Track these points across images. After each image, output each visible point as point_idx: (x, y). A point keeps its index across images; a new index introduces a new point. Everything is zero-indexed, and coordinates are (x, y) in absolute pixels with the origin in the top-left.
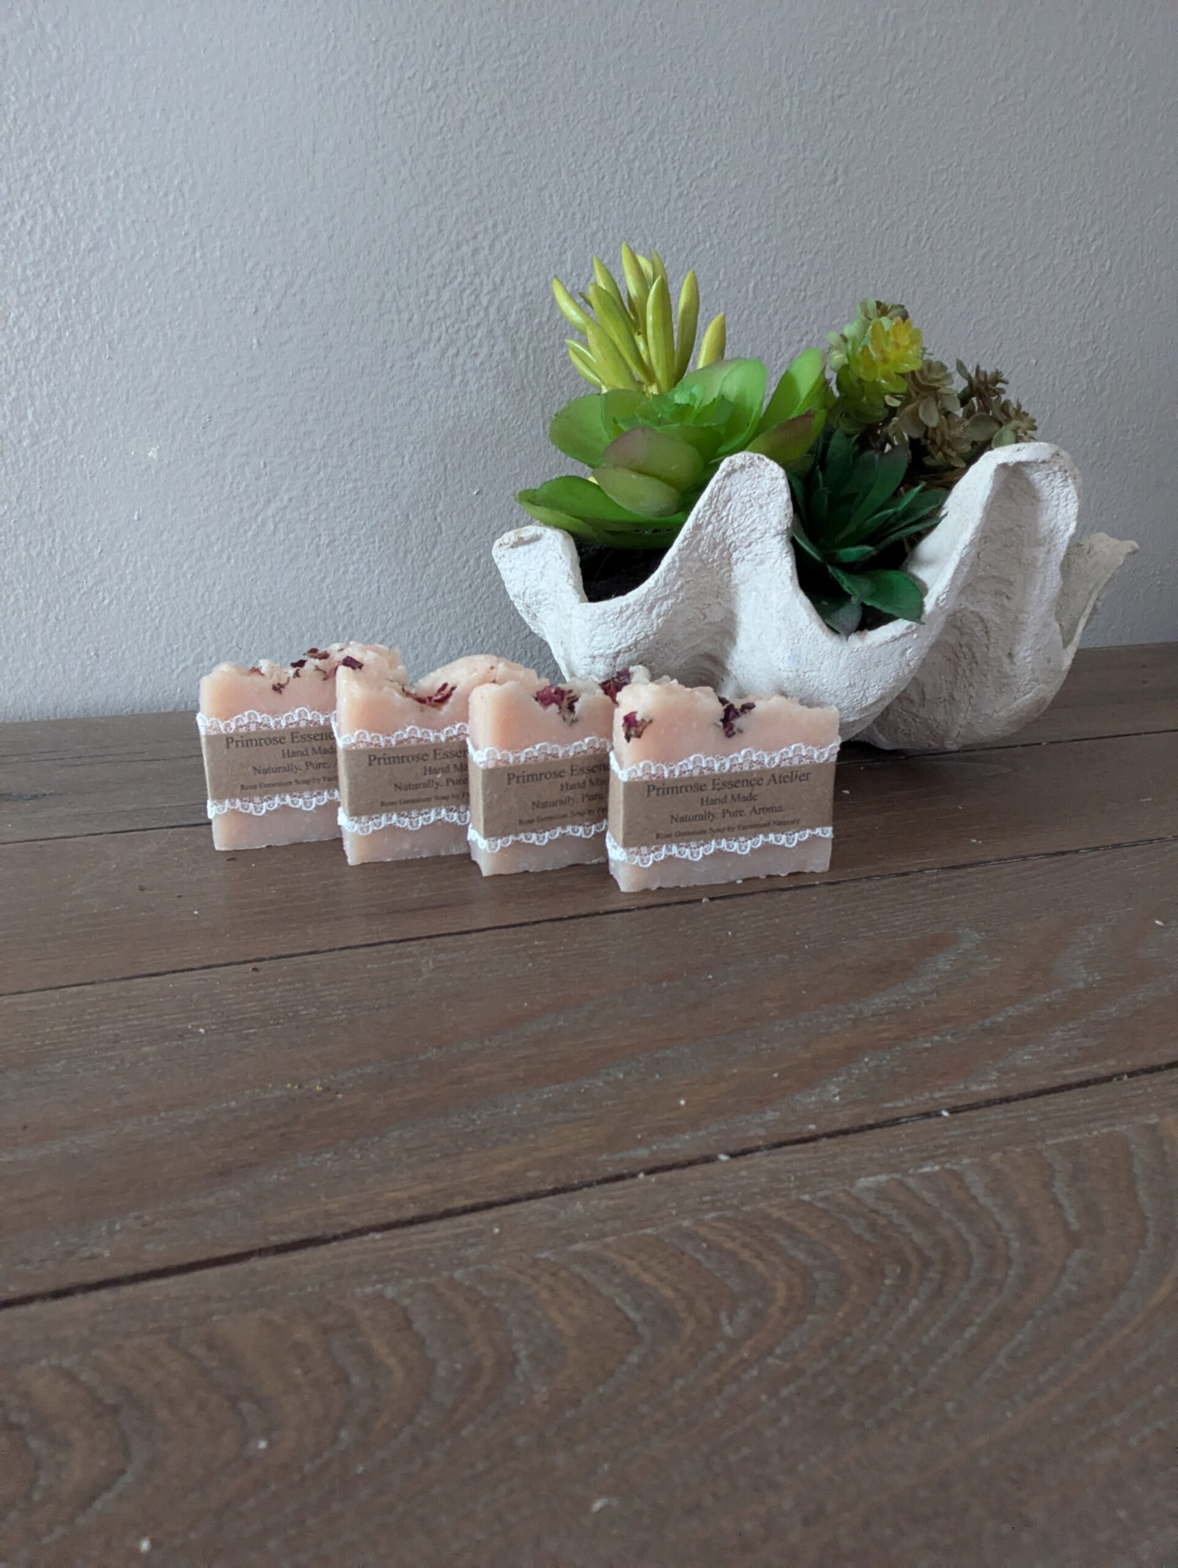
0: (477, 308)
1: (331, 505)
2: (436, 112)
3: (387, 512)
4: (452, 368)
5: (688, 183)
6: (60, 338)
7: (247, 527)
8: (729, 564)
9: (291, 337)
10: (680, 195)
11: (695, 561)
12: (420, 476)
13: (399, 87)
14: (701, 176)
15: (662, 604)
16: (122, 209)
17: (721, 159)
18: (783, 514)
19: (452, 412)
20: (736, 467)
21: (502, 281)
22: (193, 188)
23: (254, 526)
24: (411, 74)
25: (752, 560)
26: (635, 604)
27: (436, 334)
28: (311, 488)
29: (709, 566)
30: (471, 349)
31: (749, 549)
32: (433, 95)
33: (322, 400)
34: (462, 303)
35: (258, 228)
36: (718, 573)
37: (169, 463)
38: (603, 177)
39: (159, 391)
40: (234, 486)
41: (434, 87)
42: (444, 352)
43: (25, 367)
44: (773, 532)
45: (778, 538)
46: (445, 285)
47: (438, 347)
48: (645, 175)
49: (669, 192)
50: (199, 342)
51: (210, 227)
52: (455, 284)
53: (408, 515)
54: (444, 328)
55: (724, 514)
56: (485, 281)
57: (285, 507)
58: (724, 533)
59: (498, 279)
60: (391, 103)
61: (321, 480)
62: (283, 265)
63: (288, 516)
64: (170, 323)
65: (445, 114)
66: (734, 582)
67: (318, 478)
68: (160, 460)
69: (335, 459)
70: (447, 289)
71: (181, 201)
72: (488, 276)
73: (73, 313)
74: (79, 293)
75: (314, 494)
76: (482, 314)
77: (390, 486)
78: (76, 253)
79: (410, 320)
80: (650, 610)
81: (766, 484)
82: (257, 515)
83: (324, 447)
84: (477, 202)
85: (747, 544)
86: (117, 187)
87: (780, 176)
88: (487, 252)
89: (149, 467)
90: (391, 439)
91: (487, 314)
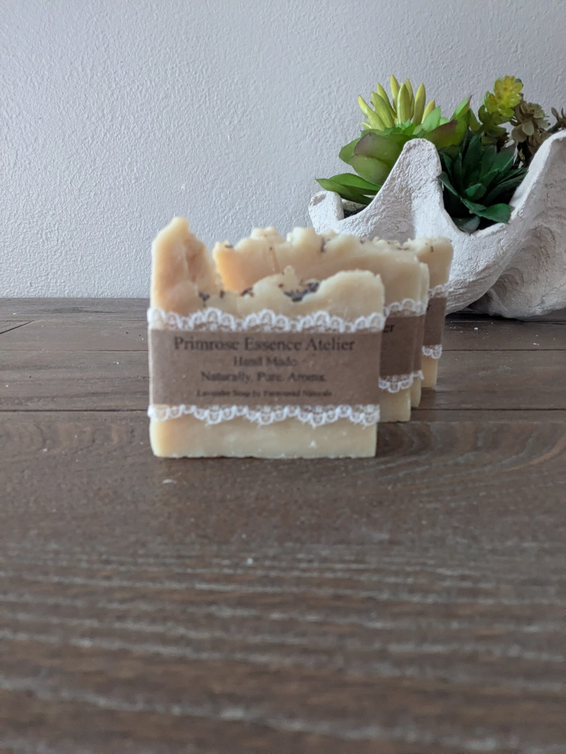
0: (330, 119)
1: (257, 212)
2: (315, 30)
3: (282, 215)
4: (316, 148)
5: (437, 56)
6: (149, 137)
7: (220, 221)
8: (410, 200)
9: (244, 135)
10: (432, 62)
11: (392, 197)
12: (298, 199)
13: (299, 20)
14: (444, 52)
15: (373, 218)
16: (178, 80)
17: (455, 44)
18: (435, 169)
20: (411, 146)
21: (342, 106)
22: (206, 70)
23: (223, 220)
24: (304, 14)
25: (422, 196)
26: (360, 218)
27: (309, 132)
28: (249, 203)
29: (399, 200)
30: (325, 139)
31: (420, 191)
32: (314, 23)
33: (256, 163)
34: (322, 117)
35: (233, 86)
36: (404, 204)
37: (190, 191)
38: (394, 56)
39: (187, 159)
40: (216, 202)
41: (314, 19)
42: (313, 140)
43: (135, 149)
44: (431, 179)
45: (434, 183)
46: (315, 109)
47: (310, 138)
48: (415, 54)
49: (427, 62)
50: (205, 138)
51: (213, 87)
52: (320, 108)
53: (291, 217)
54: (313, 129)
55: (407, 172)
56: (334, 107)
57: (237, 212)
58: (407, 182)
59: (340, 106)
60: (295, 27)
61: (254, 200)
62: (243, 102)
63: (238, 216)
64: (194, 129)
65: (319, 31)
66: (413, 209)
67: (253, 199)
68: (186, 190)
69: (260, 191)
70: (316, 111)
71: (201, 76)
72: (335, 105)
73: (155, 126)
74: (158, 117)
75: (250, 206)
76: (331, 122)
77: (284, 203)
78: (158, 100)
79: (298, 126)
80: (367, 221)
81: (426, 154)
82: (225, 216)
83: (256, 184)
84: (331, 71)
85: (418, 188)
86: (176, 71)
87: (486, 50)
88: (335, 93)
89: (181, 193)
91: (334, 122)
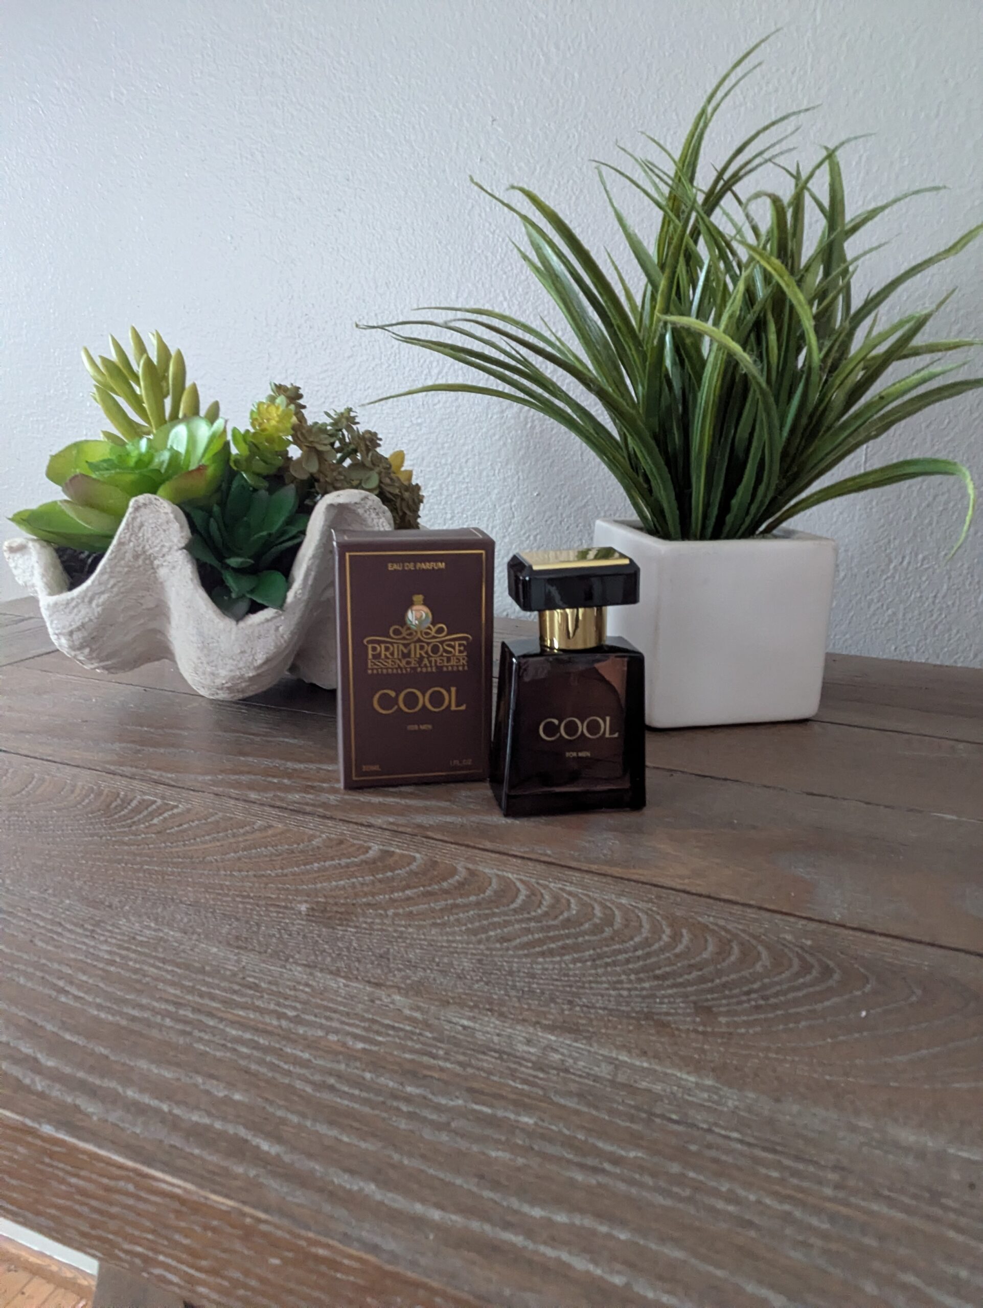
19: (524, 444)
90: (488, 460)
